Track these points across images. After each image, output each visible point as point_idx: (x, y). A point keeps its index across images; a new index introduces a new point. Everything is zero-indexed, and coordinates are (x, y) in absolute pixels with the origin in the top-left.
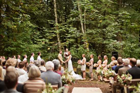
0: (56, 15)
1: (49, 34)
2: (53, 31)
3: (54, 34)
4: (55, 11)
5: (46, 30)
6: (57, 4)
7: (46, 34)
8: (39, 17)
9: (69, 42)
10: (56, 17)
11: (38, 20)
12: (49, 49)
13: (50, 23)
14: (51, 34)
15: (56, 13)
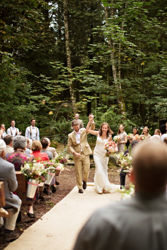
0: (68, 52)
1: (51, 86)
2: (60, 81)
3: (60, 86)
4: (66, 46)
5: (45, 80)
6: (69, 33)
7: (46, 87)
8: (39, 56)
9: (88, 101)
10: (68, 56)
11: (37, 61)
12: (51, 113)
13: (54, 67)
14: (55, 87)
15: (68, 48)
